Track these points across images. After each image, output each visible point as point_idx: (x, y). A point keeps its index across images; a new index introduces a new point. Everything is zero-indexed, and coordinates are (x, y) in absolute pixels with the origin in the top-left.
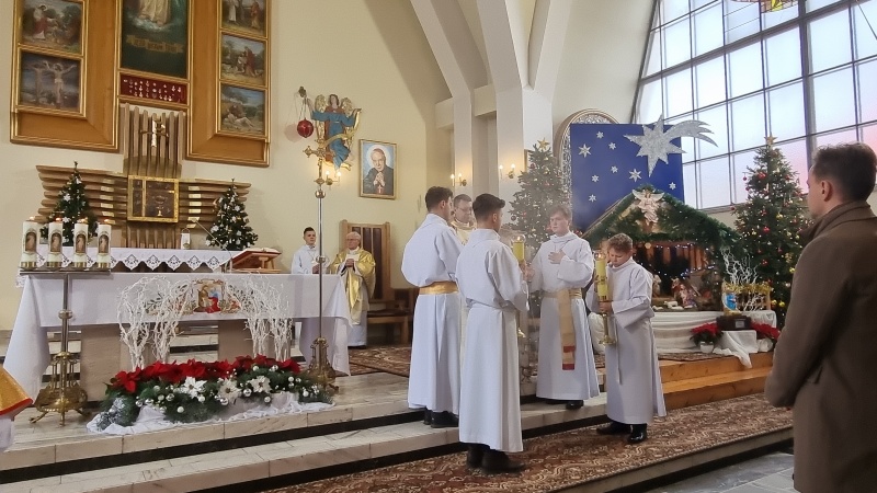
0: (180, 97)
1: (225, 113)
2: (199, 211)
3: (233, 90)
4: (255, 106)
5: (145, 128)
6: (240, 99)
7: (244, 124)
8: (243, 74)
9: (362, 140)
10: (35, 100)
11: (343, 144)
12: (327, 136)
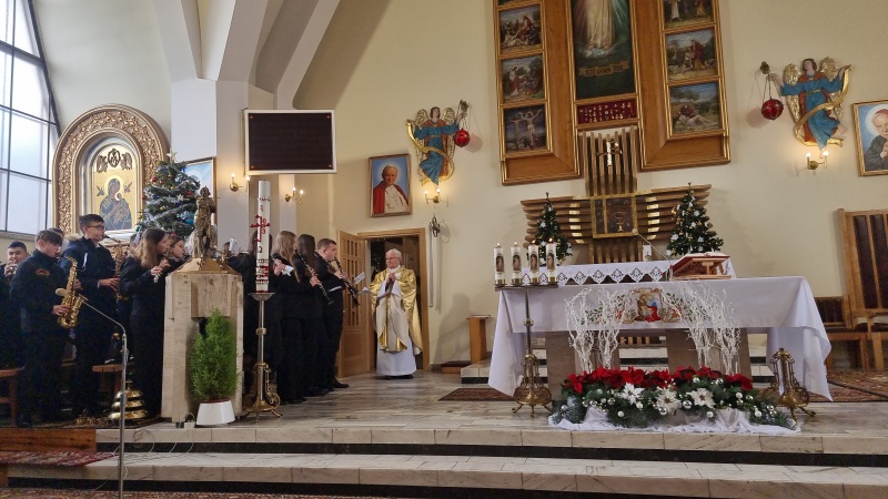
0: (631, 113)
2: (657, 221)
3: (683, 90)
4: (709, 100)
5: (601, 151)
6: (691, 97)
8: (692, 70)
9: (855, 104)
10: (515, 147)
11: (828, 116)
12: (804, 111)
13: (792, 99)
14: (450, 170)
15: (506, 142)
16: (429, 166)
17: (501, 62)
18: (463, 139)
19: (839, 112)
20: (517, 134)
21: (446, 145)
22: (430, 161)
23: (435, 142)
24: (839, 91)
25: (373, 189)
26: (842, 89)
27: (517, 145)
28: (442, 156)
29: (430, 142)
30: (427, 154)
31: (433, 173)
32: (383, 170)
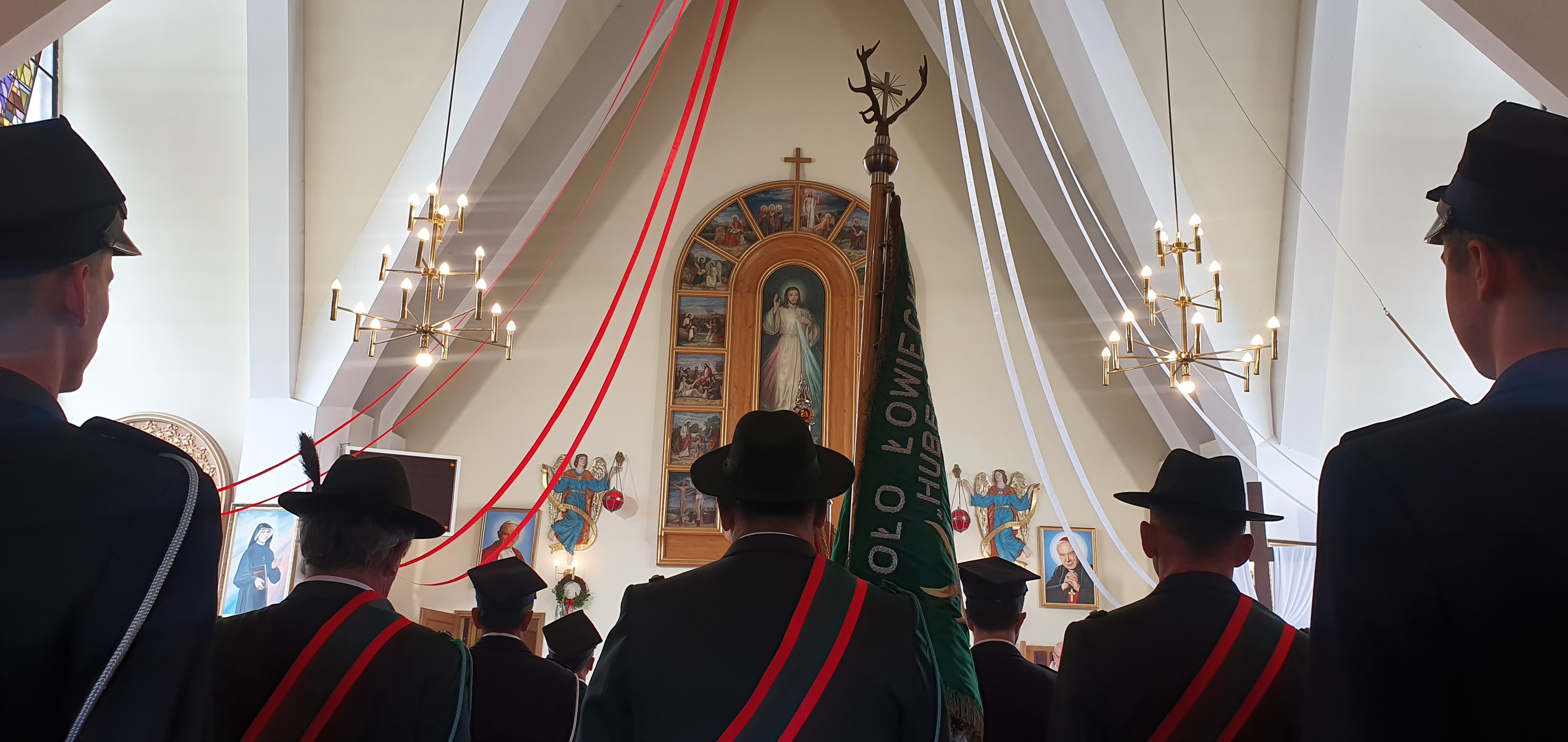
9: (1041, 527)
10: (678, 520)
11: (1015, 536)
12: (991, 526)
13: (981, 511)
14: (592, 539)
15: (668, 512)
16: (566, 529)
17: (672, 414)
18: (614, 502)
19: (1025, 532)
20: (682, 505)
21: (591, 506)
22: (567, 522)
23: (576, 500)
24: (1027, 511)
25: (483, 550)
26: (1030, 509)
27: (681, 518)
28: (584, 518)
29: (570, 498)
30: (564, 513)
31: (569, 538)
32: (501, 527)
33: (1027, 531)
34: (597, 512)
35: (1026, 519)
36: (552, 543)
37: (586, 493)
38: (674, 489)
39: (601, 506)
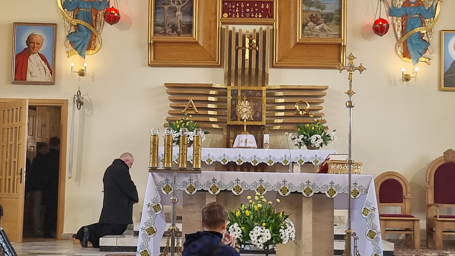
0: (268, 13)
1: (305, 21)
2: (282, 114)
4: (333, 11)
5: (240, 45)
6: (319, 7)
7: (322, 30)
9: (443, 30)
10: (163, 31)
11: (422, 38)
12: (404, 32)
13: (397, 20)
14: (98, 46)
15: (155, 25)
16: (78, 39)
18: (113, 17)
19: (430, 35)
20: (166, 20)
21: (96, 21)
22: (78, 33)
23: (84, 16)
24: (432, 18)
25: (16, 55)
26: (434, 17)
27: (165, 30)
28: (91, 30)
29: (79, 15)
30: (75, 27)
31: (80, 46)
32: (28, 38)
33: (431, 34)
34: (101, 26)
35: (430, 26)
36: (67, 50)
37: (92, 11)
38: (159, 8)
39: (104, 22)
